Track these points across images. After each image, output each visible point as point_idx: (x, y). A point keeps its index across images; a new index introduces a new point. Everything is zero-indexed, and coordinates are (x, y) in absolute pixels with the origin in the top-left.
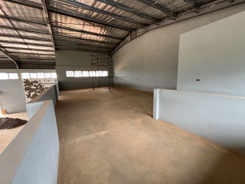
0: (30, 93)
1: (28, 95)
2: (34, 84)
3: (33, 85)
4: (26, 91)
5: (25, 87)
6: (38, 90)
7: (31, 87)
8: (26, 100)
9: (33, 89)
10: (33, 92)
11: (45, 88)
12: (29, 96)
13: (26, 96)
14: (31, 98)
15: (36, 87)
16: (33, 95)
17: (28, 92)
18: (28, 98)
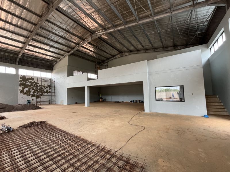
0: (23, 89)
1: (22, 90)
2: (30, 80)
3: (28, 81)
4: (20, 86)
5: (20, 82)
6: (32, 87)
7: (27, 83)
8: (19, 95)
9: (28, 85)
10: (27, 88)
11: (40, 85)
12: (22, 92)
13: (19, 91)
14: (24, 94)
15: (31, 84)
16: (26, 91)
17: (22, 88)
18: (21, 93)
